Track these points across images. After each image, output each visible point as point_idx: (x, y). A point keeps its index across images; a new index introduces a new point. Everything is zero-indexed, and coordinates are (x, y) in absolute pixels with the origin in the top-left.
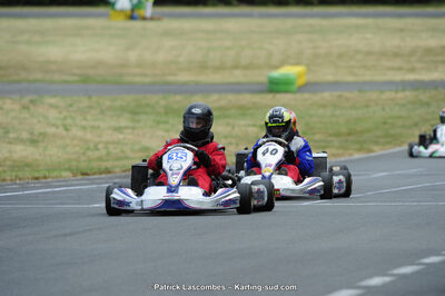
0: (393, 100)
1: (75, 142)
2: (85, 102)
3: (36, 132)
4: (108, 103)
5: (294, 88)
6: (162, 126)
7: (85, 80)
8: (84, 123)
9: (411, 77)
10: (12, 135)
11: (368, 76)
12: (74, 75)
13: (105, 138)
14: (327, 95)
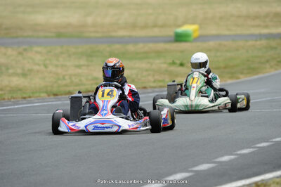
0: (254, 46)
1: (51, 75)
2: (59, 50)
3: (26, 69)
4: (73, 50)
5: (191, 39)
8: (57, 63)
10: (11, 71)
12: (52, 32)
13: (70, 72)
14: (212, 43)
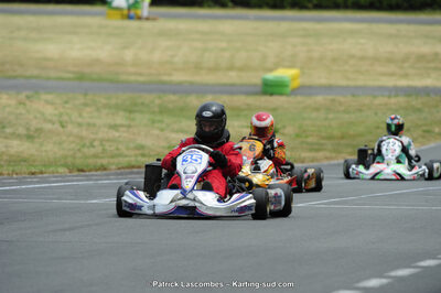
0: (386, 104)
1: (71, 139)
2: (80, 99)
3: (32, 128)
4: (104, 101)
5: (288, 90)
6: (156, 125)
7: (81, 77)
8: (80, 120)
9: (403, 83)
10: (8, 130)
11: (361, 81)
12: (69, 72)
13: (100, 135)
14: (320, 99)
